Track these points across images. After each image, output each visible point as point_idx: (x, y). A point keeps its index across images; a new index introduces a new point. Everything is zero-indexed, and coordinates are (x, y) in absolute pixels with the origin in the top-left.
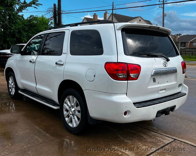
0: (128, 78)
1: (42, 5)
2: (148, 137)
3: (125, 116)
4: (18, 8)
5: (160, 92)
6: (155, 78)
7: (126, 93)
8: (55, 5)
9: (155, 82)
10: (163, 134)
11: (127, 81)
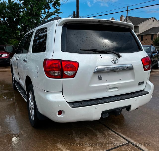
0: (62, 76)
1: (62, 13)
2: (102, 136)
3: (59, 116)
4: (45, 17)
5: (110, 91)
6: (100, 76)
7: (62, 92)
8: (74, 12)
9: (101, 80)
10: (120, 134)
11: (61, 79)
